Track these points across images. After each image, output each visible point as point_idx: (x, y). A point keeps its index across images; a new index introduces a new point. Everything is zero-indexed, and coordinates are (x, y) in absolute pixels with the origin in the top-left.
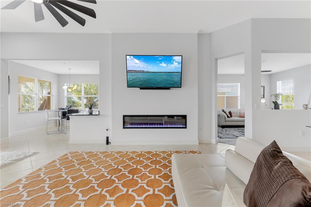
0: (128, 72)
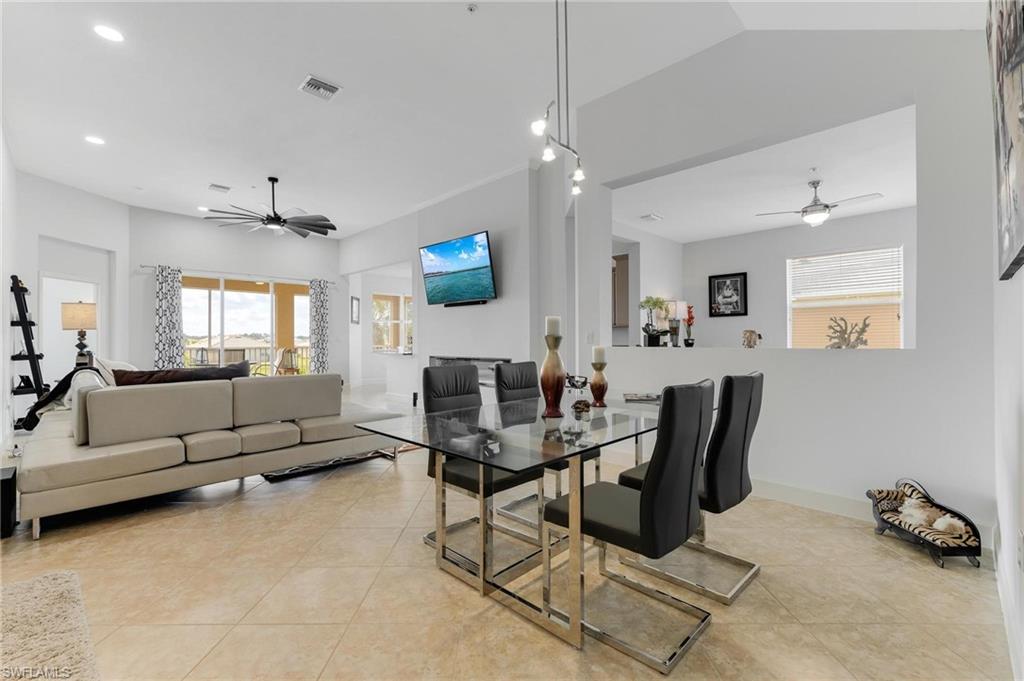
0: (426, 276)
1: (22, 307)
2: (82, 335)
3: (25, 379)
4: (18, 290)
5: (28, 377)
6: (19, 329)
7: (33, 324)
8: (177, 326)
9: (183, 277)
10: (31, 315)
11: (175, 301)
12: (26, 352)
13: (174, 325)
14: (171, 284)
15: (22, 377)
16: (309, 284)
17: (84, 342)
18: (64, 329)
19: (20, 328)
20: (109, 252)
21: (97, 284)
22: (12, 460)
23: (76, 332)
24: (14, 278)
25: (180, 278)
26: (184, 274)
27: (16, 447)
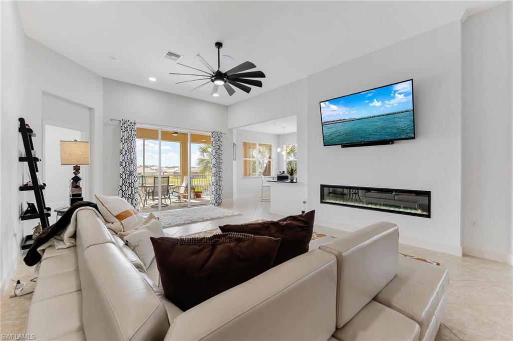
0: (324, 124)
1: (28, 145)
2: (77, 169)
3: (31, 206)
4: (26, 132)
5: (33, 204)
6: (26, 164)
7: (37, 160)
8: (134, 161)
9: (137, 128)
10: (36, 153)
11: (133, 144)
12: (31, 184)
13: (131, 162)
14: (130, 133)
15: (28, 204)
16: (211, 134)
17: (79, 175)
18: (62, 165)
19: (27, 162)
20: (90, 109)
21: (82, 131)
22: (14, 299)
23: (72, 167)
24: (22, 120)
25: (136, 129)
26: (138, 126)
27: (19, 282)
